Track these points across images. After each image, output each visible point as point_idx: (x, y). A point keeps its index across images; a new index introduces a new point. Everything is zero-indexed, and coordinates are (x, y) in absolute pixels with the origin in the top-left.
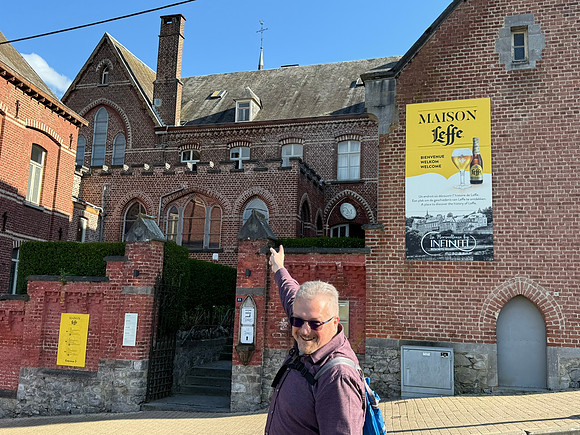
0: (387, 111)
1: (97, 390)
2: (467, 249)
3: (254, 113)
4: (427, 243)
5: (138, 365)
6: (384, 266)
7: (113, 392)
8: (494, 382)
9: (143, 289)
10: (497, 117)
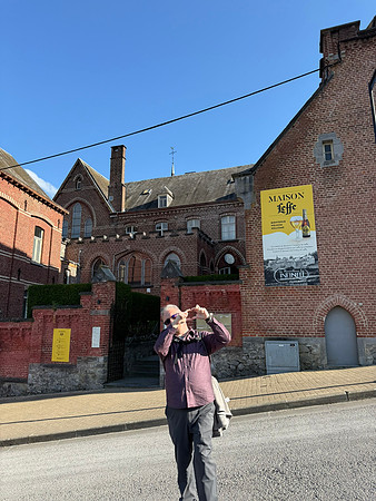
0: (249, 195)
1: (77, 376)
2: (303, 278)
3: (169, 201)
4: (278, 276)
5: (101, 359)
6: (252, 291)
7: (87, 377)
8: (325, 362)
9: (103, 312)
10: (317, 196)
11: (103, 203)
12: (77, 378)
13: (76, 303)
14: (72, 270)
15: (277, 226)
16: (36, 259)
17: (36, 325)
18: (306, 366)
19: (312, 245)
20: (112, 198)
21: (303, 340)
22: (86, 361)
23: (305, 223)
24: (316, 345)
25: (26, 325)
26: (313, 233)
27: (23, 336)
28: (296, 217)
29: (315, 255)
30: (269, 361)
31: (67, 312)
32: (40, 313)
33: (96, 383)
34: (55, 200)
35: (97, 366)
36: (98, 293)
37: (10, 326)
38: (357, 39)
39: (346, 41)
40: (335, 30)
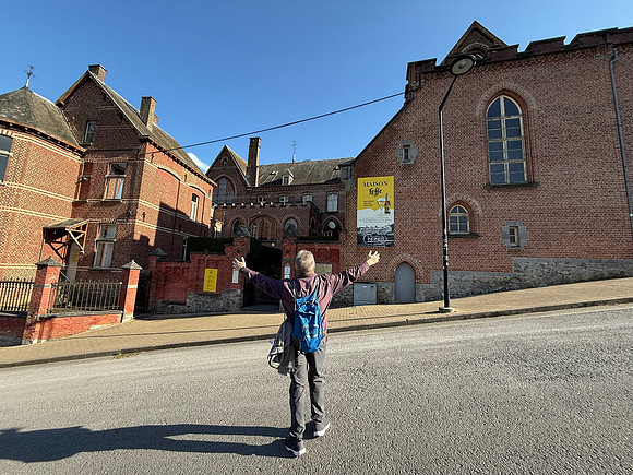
0: (350, 181)
2: (383, 242)
3: (291, 180)
4: (366, 240)
5: (239, 291)
6: (347, 249)
7: (228, 303)
8: (393, 299)
10: (396, 185)
11: (242, 179)
12: (222, 303)
13: (222, 251)
14: (218, 227)
15: (368, 204)
16: (192, 218)
17: (192, 265)
18: (380, 301)
19: (391, 219)
20: (248, 176)
21: (380, 284)
22: (228, 292)
23: (387, 203)
24: (388, 288)
25: (186, 265)
26: (392, 211)
27: (183, 272)
28: (381, 199)
29: (392, 226)
30: (356, 297)
31: (215, 257)
32: (195, 257)
33: (235, 307)
34: (207, 174)
35: (236, 296)
36: (237, 245)
37: (173, 265)
38: (433, 72)
39: (425, 73)
40: (419, 64)
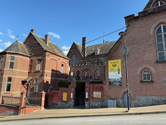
0: (106, 62)
1: (68, 104)
2: (118, 84)
4: (112, 83)
6: (106, 87)
7: (70, 105)
8: (123, 106)
9: (73, 89)
10: (122, 62)
11: (80, 54)
12: (68, 105)
13: (67, 87)
14: (72, 74)
15: (112, 70)
16: (62, 72)
17: (60, 91)
18: (118, 106)
19: (120, 76)
21: (118, 100)
22: (70, 101)
23: (119, 70)
24: (121, 101)
25: (58, 91)
26: (120, 72)
27: (57, 94)
28: (117, 68)
29: (121, 78)
30: (109, 104)
31: (66, 89)
32: (60, 89)
33: (72, 106)
35: (72, 102)
36: (72, 85)
37: (54, 92)
40: (128, 17)
